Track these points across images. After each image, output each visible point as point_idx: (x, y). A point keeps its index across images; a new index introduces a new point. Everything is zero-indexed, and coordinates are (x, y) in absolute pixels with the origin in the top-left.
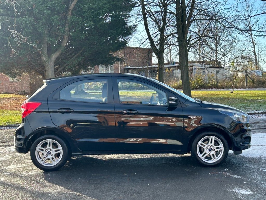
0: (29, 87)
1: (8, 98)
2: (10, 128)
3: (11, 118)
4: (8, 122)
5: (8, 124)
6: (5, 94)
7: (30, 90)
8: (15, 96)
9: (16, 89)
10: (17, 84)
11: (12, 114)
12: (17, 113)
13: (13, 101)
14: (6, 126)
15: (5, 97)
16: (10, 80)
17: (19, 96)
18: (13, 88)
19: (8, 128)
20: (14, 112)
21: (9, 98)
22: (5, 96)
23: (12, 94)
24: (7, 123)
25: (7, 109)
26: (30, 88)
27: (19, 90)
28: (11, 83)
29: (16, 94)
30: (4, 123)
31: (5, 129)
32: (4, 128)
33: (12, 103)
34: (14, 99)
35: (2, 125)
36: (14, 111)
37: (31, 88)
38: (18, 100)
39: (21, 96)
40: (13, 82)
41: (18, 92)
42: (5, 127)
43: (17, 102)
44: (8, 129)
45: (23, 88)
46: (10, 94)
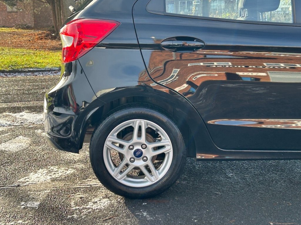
0: (33, 19)
1: (6, 33)
2: (15, 74)
3: (15, 59)
4: (12, 66)
5: (12, 68)
6: (3, 28)
7: (33, 23)
8: (15, 31)
9: (16, 22)
10: (17, 15)
11: (16, 53)
12: (23, 52)
13: (14, 37)
14: (10, 72)
15: (2, 31)
16: (8, 10)
17: (20, 30)
18: (12, 20)
19: (13, 74)
20: (17, 50)
21: (8, 33)
22: (2, 29)
23: (10, 27)
24: (10, 66)
25: (8, 46)
26: (33, 21)
27: (19, 23)
28: (9, 14)
29: (17, 28)
30: (6, 66)
31: (8, 76)
32: (6, 74)
33: (13, 39)
34: (14, 34)
35: (2, 69)
36: (18, 48)
37: (35, 21)
38: (19, 35)
39: (23, 31)
40: (12, 13)
41: (18, 25)
42: (7, 72)
43: (19, 38)
44: (13, 76)
45: (25, 21)
46: (8, 27)
